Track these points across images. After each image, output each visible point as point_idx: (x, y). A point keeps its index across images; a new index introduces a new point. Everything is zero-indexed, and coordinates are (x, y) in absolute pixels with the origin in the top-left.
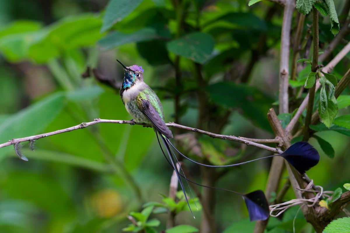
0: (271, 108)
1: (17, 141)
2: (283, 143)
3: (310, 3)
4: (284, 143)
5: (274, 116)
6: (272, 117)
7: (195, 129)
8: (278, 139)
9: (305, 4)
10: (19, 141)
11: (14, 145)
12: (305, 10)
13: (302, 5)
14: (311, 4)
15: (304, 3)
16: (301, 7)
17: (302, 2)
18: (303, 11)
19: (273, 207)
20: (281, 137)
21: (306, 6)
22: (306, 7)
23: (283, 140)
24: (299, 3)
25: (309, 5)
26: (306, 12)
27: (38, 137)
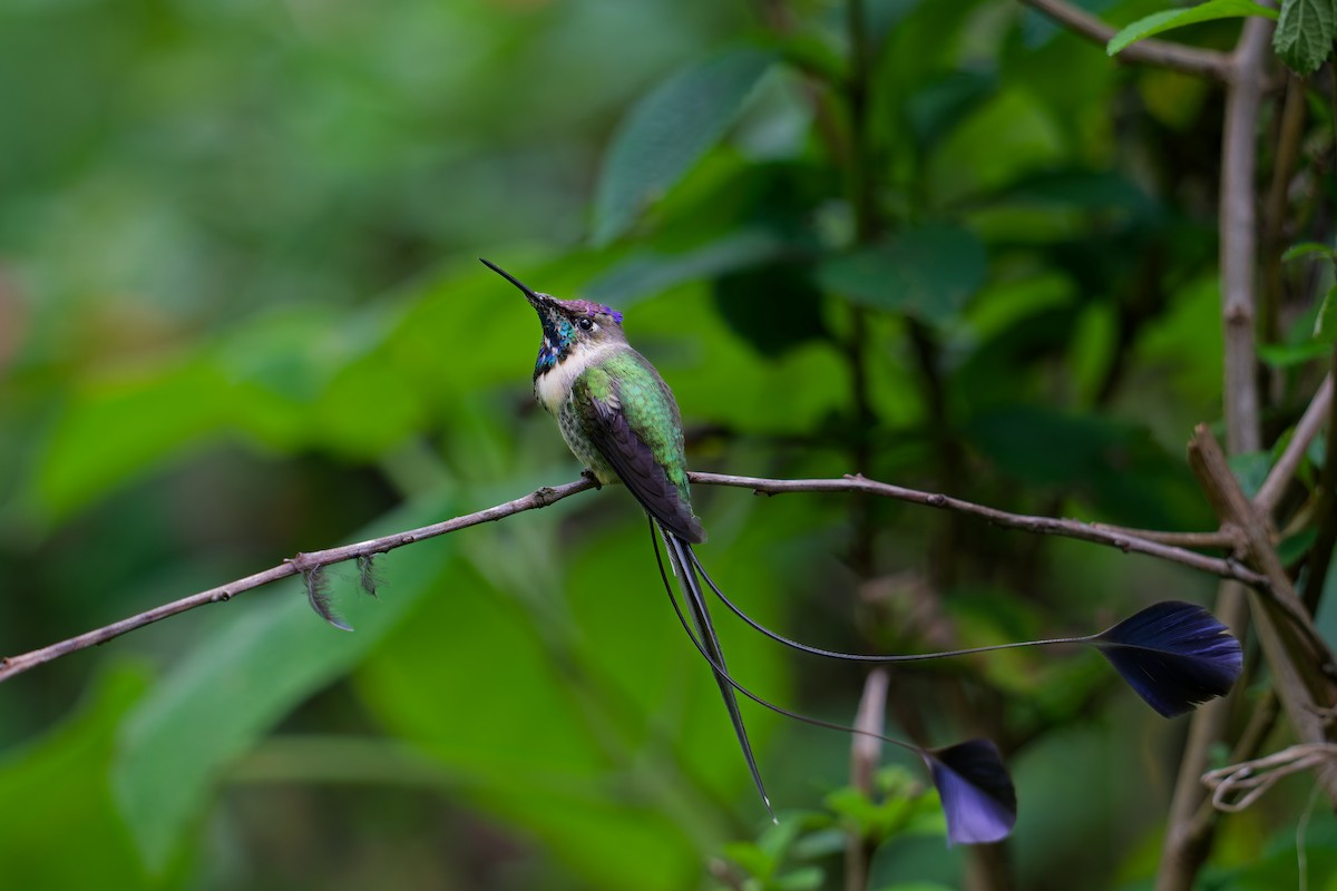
0: (1198, 423)
1: (313, 559)
2: (1246, 546)
3: (1324, 29)
4: (1251, 546)
5: (1210, 453)
6: (1206, 454)
7: (937, 496)
8: (1228, 533)
9: (1307, 33)
10: (321, 560)
11: (306, 576)
12: (1307, 55)
13: (1296, 37)
14: (1326, 35)
15: (1302, 35)
16: (1293, 45)
17: (1295, 28)
18: (1302, 62)
19: (1225, 777)
20: (1239, 523)
21: (1309, 41)
22: (1311, 47)
23: (1247, 534)
24: (1285, 33)
25: (1321, 36)
26: (1312, 62)
27: (385, 544)
